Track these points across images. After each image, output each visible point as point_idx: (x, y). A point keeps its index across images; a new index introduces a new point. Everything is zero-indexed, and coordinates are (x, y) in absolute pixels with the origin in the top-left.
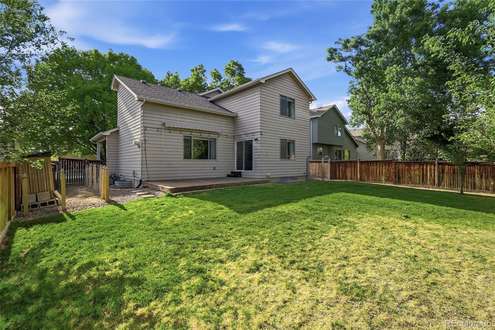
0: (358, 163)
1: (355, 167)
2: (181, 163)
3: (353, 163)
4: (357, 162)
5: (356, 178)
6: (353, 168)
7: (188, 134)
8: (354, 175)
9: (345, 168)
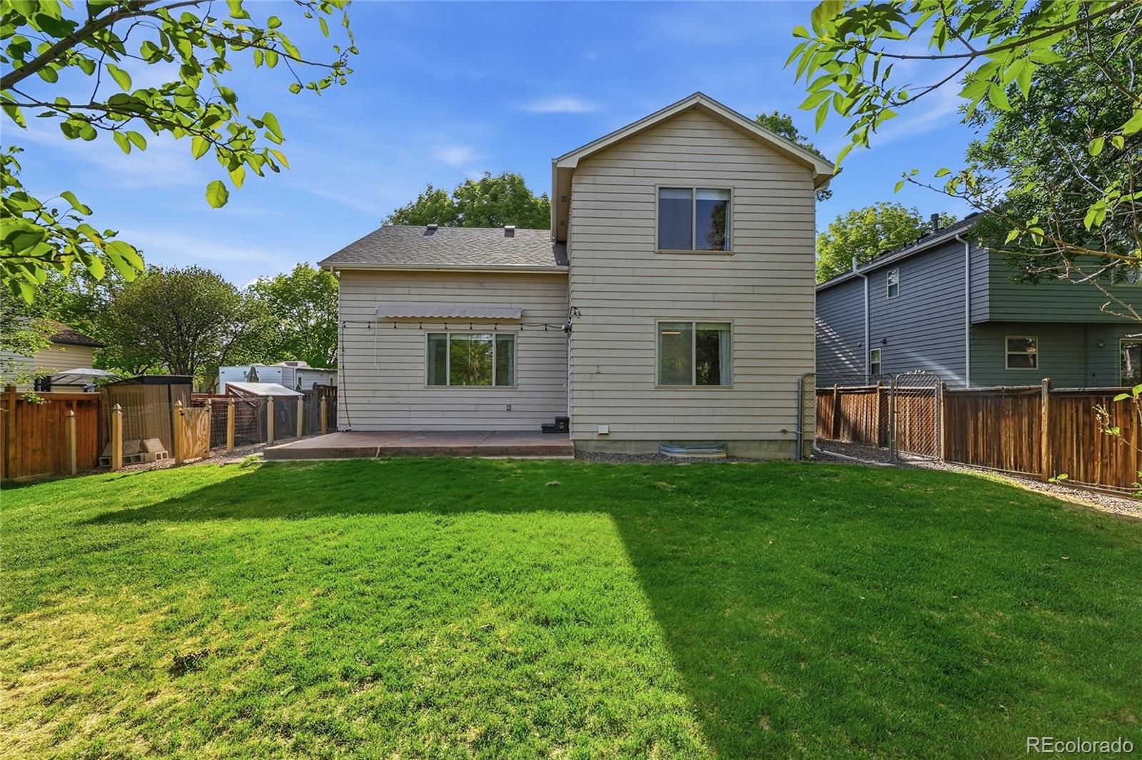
0: (1045, 399)
1: (1034, 416)
2: (420, 394)
3: (1026, 401)
4: (1039, 394)
5: (1035, 465)
6: (1025, 421)
7: (438, 328)
8: (1031, 451)
9: (998, 419)
